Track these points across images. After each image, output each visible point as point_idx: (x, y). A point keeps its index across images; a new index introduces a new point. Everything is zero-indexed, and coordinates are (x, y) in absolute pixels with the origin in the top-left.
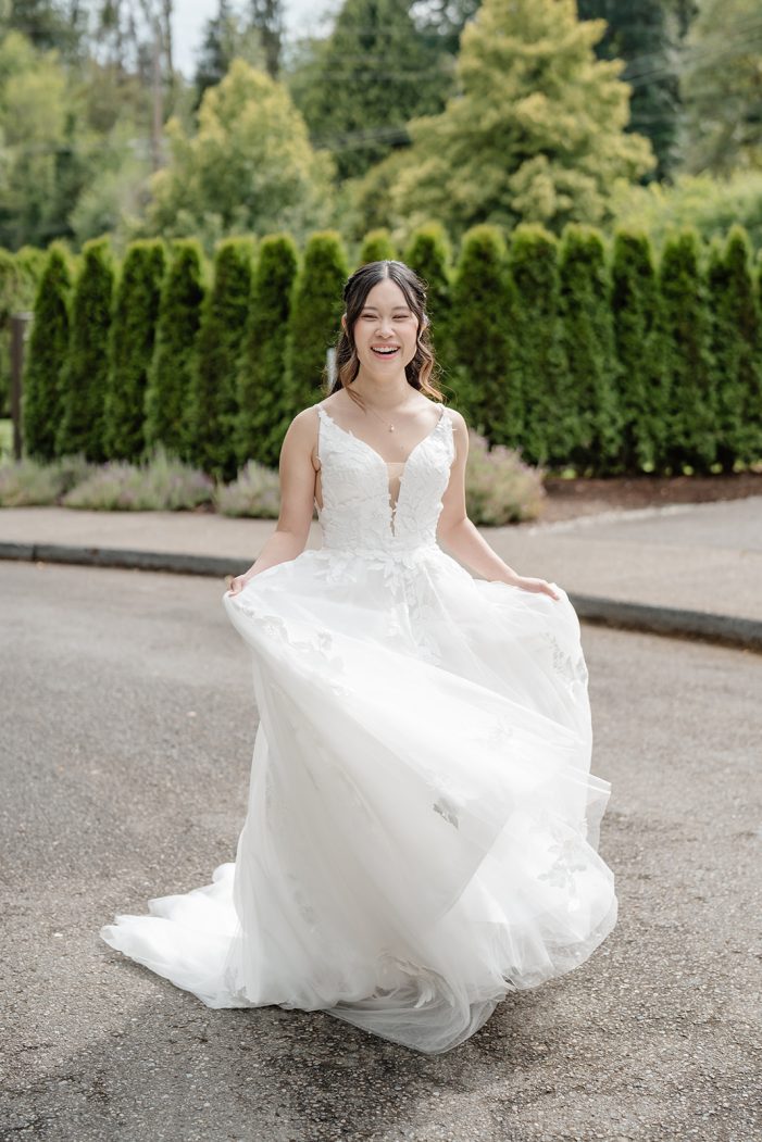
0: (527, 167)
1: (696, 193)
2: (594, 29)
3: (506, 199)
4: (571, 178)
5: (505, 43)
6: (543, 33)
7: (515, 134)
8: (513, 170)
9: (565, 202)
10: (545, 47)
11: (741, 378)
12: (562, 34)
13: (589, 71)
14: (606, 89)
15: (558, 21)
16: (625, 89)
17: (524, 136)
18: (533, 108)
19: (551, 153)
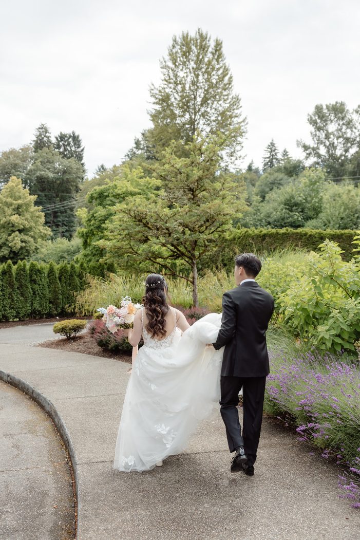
0: (13, 235)
1: (62, 243)
2: (34, 198)
3: (7, 243)
4: (26, 238)
5: (9, 200)
6: (20, 198)
7: (11, 225)
8: (10, 235)
9: (24, 244)
10: (20, 202)
11: (9, 298)
12: (25, 198)
13: (33, 208)
14: (37, 214)
15: (24, 195)
16: (43, 214)
17: (13, 226)
18: (15, 218)
19: (20, 231)
